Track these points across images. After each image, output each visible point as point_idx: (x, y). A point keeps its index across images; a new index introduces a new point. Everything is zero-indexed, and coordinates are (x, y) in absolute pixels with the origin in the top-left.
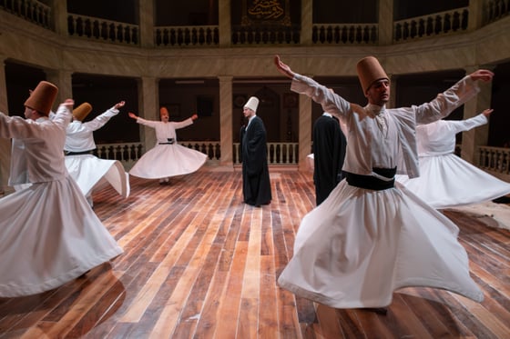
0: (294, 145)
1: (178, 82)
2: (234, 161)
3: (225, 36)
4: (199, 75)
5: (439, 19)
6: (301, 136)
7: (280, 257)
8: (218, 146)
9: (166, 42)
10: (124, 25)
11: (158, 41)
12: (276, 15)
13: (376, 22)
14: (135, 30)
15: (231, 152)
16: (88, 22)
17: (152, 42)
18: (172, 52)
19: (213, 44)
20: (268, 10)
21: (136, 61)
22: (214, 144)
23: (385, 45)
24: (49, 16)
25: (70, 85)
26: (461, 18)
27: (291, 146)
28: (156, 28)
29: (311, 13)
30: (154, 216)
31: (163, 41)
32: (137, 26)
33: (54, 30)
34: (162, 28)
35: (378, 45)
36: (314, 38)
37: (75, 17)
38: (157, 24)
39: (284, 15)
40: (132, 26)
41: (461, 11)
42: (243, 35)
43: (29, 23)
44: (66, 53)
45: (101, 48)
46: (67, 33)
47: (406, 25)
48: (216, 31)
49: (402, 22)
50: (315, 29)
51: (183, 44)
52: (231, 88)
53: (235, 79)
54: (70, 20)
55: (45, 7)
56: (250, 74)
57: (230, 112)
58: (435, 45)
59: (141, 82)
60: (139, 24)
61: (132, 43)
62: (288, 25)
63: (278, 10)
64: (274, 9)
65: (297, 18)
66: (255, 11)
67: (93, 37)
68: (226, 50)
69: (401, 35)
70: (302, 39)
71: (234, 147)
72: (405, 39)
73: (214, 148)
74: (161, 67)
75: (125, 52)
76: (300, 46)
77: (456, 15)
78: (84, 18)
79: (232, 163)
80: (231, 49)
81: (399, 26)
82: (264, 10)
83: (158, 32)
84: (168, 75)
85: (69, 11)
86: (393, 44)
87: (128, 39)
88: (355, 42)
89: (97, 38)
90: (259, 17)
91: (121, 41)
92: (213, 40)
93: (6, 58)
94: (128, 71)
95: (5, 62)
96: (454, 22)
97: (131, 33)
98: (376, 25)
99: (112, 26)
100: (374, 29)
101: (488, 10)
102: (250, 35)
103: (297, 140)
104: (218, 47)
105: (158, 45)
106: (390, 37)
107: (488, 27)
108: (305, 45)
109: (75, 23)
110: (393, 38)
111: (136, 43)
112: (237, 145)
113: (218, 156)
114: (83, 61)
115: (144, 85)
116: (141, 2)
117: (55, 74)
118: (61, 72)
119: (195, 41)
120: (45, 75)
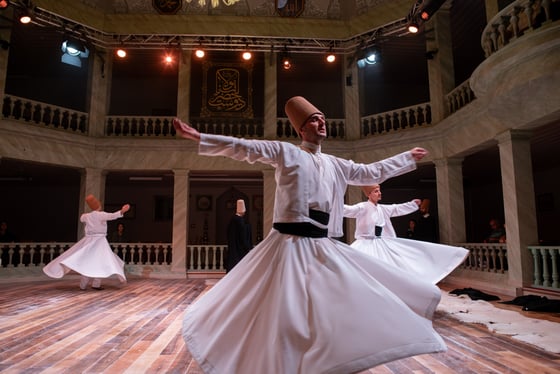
1: (131, 178)
2: (188, 267)
5: (404, 114)
8: (170, 249)
9: (118, 132)
10: (72, 112)
11: (109, 131)
12: (238, 107)
13: (343, 117)
14: (83, 118)
15: (184, 255)
16: (28, 105)
17: (102, 132)
18: (122, 142)
19: (169, 135)
20: (229, 102)
21: (82, 151)
22: (165, 246)
23: (353, 140)
26: (424, 113)
28: (108, 117)
29: (275, 107)
31: (114, 130)
32: (86, 114)
34: (114, 118)
35: (346, 140)
36: (279, 132)
37: (14, 99)
38: (111, 112)
39: (244, 109)
40: (80, 114)
41: (423, 106)
42: (203, 127)
45: (39, 133)
47: (373, 120)
49: (369, 118)
50: (280, 124)
51: (137, 135)
52: (186, 182)
53: (191, 172)
54: (7, 101)
57: (185, 209)
58: (403, 138)
59: (85, 173)
60: (88, 112)
61: (78, 131)
62: (250, 118)
63: (240, 102)
64: (236, 101)
65: (260, 112)
66: (215, 103)
67: (32, 121)
68: (183, 142)
69: (369, 131)
70: (266, 133)
71: (188, 250)
72: (373, 134)
73: (165, 251)
74: (110, 157)
75: (69, 139)
77: (420, 110)
78: (24, 100)
79: (185, 269)
81: (366, 122)
82: (225, 102)
83: (110, 122)
84: (117, 167)
85: (6, 92)
86: (361, 138)
87: (74, 127)
89: (37, 122)
90: (219, 108)
91: (66, 128)
92: (169, 132)
94: (70, 161)
96: (419, 117)
97: (79, 120)
98: (343, 120)
99: (58, 112)
100: (341, 125)
102: (211, 126)
104: (175, 139)
105: (109, 134)
106: (358, 132)
109: (13, 106)
110: (361, 133)
111: (83, 132)
112: (192, 247)
113: (169, 261)
114: (14, 145)
115: (89, 177)
116: (93, 90)
119: (150, 132)
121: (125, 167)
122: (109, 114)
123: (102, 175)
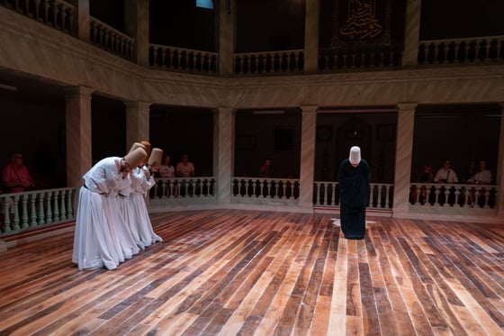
0: (388, 186)
1: (255, 112)
2: (315, 202)
3: (311, 61)
4: (279, 105)
6: (397, 176)
7: (370, 320)
8: (297, 184)
9: (245, 70)
10: (203, 53)
11: (237, 69)
12: (373, 33)
14: (213, 58)
15: (311, 190)
16: (168, 51)
17: (230, 70)
18: (251, 81)
19: (296, 70)
20: (363, 28)
21: (214, 91)
22: (293, 181)
24: (132, 48)
25: (148, 116)
27: (384, 188)
28: (235, 55)
29: (417, 29)
31: (242, 69)
32: (216, 54)
33: (136, 62)
34: (241, 55)
36: (421, 59)
37: (156, 47)
38: (237, 51)
40: (210, 54)
42: (332, 59)
43: (114, 56)
44: (146, 84)
45: (179, 79)
46: (148, 64)
48: (301, 55)
50: (422, 48)
51: (264, 71)
52: (315, 119)
53: (321, 108)
54: (151, 50)
55: (129, 39)
56: (338, 103)
57: (313, 146)
59: (218, 112)
60: (218, 52)
61: (210, 72)
62: (387, 45)
63: (375, 28)
64: (371, 27)
65: (399, 36)
66: (348, 31)
68: (312, 76)
70: (404, 61)
71: (315, 186)
73: (293, 186)
74: (239, 96)
75: (203, 81)
76: (401, 69)
78: (164, 47)
79: (311, 204)
80: (317, 76)
82: (358, 29)
83: (238, 59)
84: (246, 106)
85: (150, 42)
87: (206, 68)
88: (477, 60)
89: (176, 67)
90: (352, 37)
91: (199, 70)
92: (296, 66)
93: (92, 91)
94: (205, 102)
95: (92, 95)
97: (210, 61)
99: (191, 55)
102: (341, 59)
103: (392, 181)
104: (303, 74)
105: (237, 73)
108: (408, 67)
109: (156, 53)
111: (214, 71)
112: (319, 184)
113: (297, 195)
114: (161, 92)
115: (221, 116)
116: (221, 28)
117: (134, 105)
118: (140, 103)
119: (277, 67)
120: (125, 106)
121: (254, 106)
122: (236, 52)
123: (233, 113)
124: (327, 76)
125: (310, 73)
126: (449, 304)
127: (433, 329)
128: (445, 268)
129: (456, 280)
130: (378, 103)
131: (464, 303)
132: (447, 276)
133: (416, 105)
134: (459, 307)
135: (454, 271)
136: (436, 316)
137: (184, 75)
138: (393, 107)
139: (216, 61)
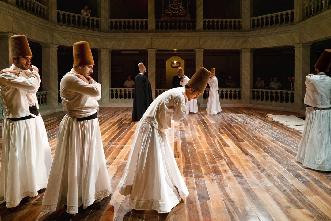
1: (122, 52)
3: (152, 25)
4: (135, 48)
5: (277, 16)
7: (186, 159)
9: (116, 28)
10: (91, 18)
11: (111, 27)
12: (182, 13)
13: (241, 18)
14: (97, 21)
16: (69, 16)
17: (107, 28)
18: (119, 35)
19: (144, 30)
20: (177, 10)
23: (246, 31)
24: (45, 12)
25: (57, 53)
26: (290, 16)
28: (110, 20)
29: (202, 13)
30: (107, 134)
31: (114, 28)
32: (99, 19)
33: (48, 20)
34: (114, 20)
35: (241, 32)
36: (204, 27)
37: (61, 12)
38: (111, 18)
39: (185, 14)
40: (96, 19)
41: (289, 12)
42: (162, 25)
43: (33, 16)
44: (55, 34)
45: (76, 31)
46: (56, 22)
47: (258, 20)
48: (146, 22)
49: (255, 18)
50: (204, 22)
51: (127, 30)
52: (155, 56)
53: (158, 51)
54: (58, 14)
55: (44, 6)
57: (154, 70)
58: (276, 31)
59: (101, 51)
60: (100, 18)
61: (95, 29)
62: (188, 19)
63: (183, 11)
64: (181, 10)
65: (194, 16)
66: (169, 11)
68: (152, 33)
69: (255, 26)
70: (197, 28)
72: (257, 28)
74: (113, 43)
75: (91, 34)
76: (196, 32)
77: (287, 14)
78: (67, 13)
80: (155, 33)
81: (254, 21)
82: (174, 11)
83: (112, 22)
84: (117, 48)
85: (57, 9)
86: (250, 30)
87: (93, 26)
88: (228, 29)
90: (172, 14)
91: (89, 27)
92: (144, 28)
96: (286, 18)
97: (95, 22)
98: (240, 20)
100: (239, 22)
101: (305, 11)
102: (166, 25)
104: (147, 32)
105: (111, 30)
106: (249, 26)
107: (306, 21)
108: (199, 31)
109: (61, 16)
110: (250, 28)
111: (98, 28)
112: (158, 90)
114: (65, 38)
115: (102, 54)
116: (102, 5)
117: (47, 46)
118: (51, 45)
119: (133, 28)
120: (41, 46)
121: (122, 48)
123: (109, 52)
124: (160, 34)
125: (152, 31)
126: (223, 147)
127: (216, 159)
128: (221, 130)
129: (226, 135)
130: (186, 48)
131: (229, 145)
132: (222, 133)
133: (204, 49)
134: (227, 148)
135: (224, 130)
136: (217, 153)
137: (80, 29)
138: (193, 50)
139: (99, 23)
